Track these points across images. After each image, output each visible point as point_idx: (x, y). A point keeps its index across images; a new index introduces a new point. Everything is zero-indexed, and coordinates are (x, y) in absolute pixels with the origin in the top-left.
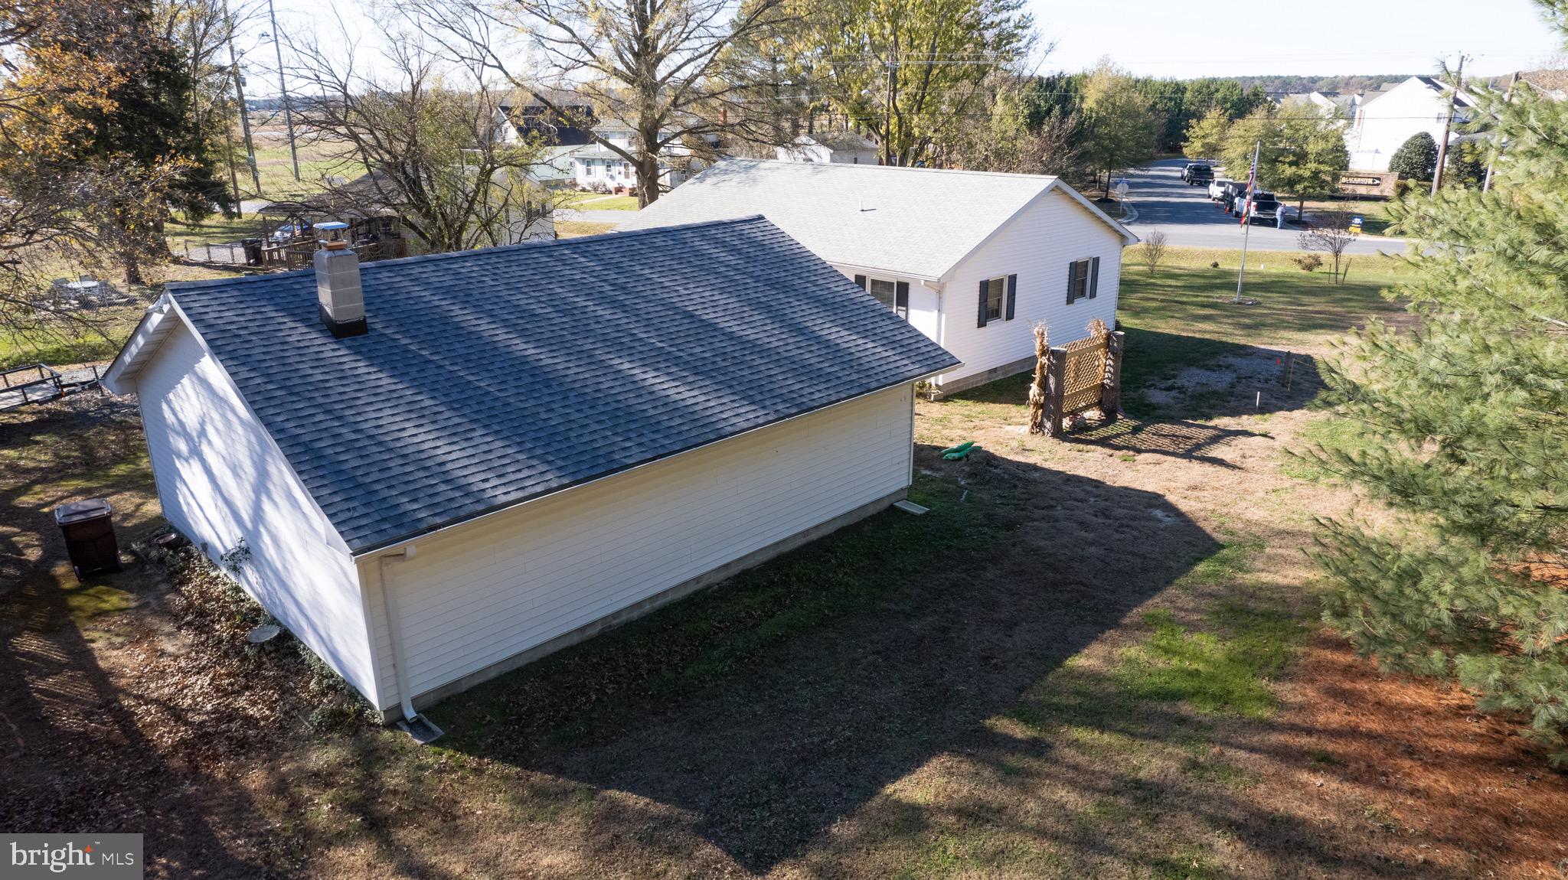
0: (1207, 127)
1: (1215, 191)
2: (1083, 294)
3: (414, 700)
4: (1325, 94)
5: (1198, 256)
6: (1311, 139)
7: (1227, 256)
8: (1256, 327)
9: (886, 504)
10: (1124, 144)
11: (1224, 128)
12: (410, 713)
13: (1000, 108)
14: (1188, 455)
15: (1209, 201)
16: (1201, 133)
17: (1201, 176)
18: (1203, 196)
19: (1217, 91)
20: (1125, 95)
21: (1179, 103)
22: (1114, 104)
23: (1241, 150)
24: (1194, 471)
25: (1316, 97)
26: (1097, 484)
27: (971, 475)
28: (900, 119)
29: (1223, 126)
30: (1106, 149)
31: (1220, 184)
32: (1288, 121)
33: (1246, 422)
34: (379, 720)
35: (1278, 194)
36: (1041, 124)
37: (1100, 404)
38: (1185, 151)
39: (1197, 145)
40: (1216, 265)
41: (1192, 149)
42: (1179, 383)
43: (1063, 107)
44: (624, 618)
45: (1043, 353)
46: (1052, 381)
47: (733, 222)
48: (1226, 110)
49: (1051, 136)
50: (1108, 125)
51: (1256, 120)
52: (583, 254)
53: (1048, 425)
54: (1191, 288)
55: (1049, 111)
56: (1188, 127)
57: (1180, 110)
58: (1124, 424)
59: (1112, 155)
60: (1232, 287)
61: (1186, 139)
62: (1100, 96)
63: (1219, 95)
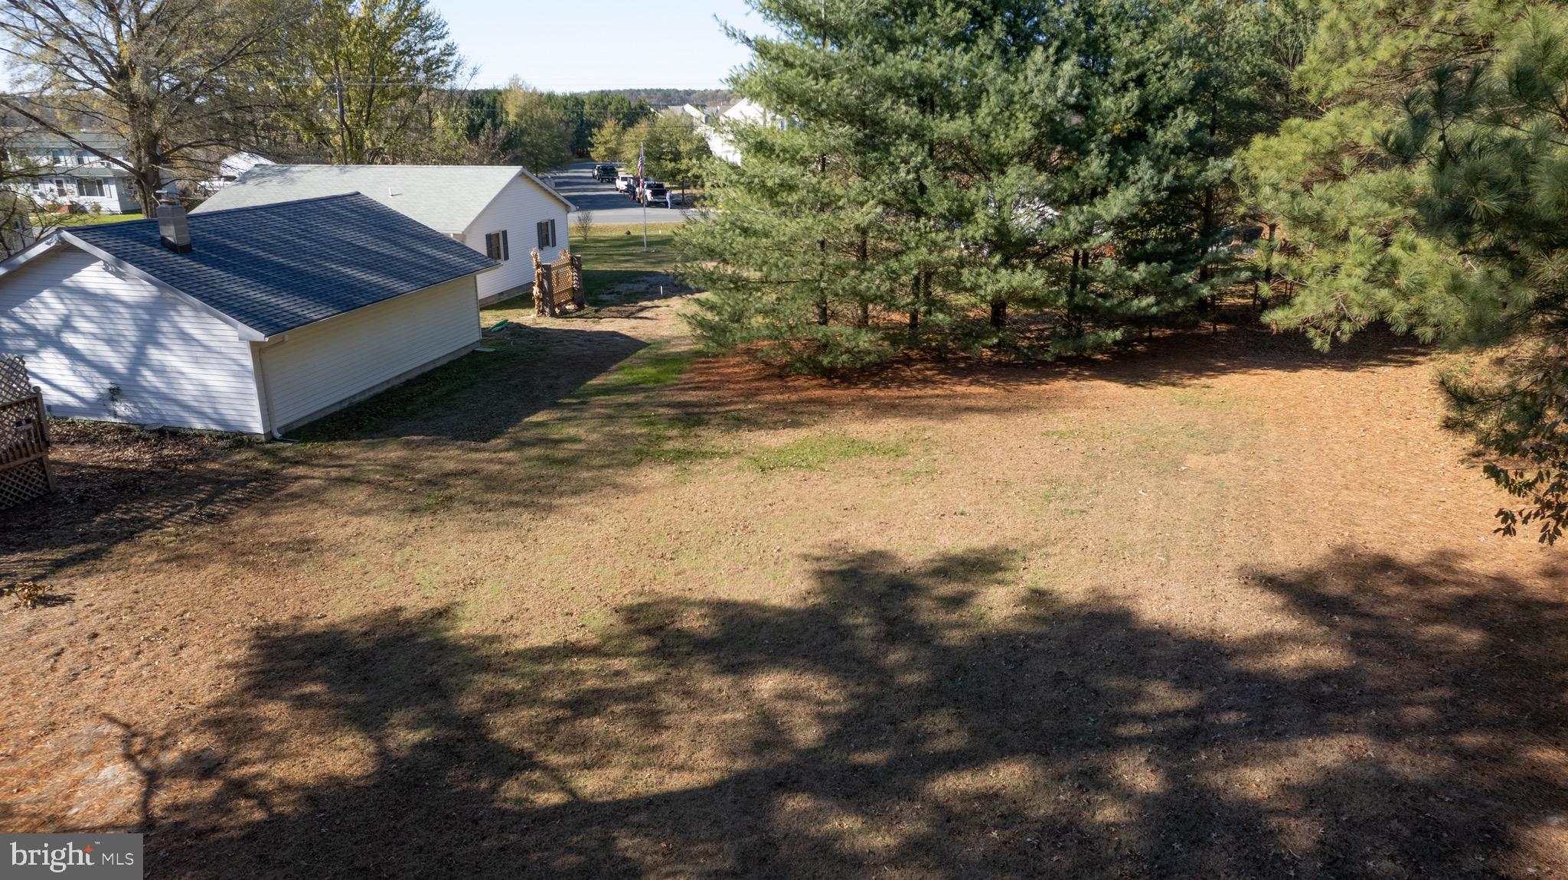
0: (607, 133)
1: (621, 185)
2: (548, 244)
3: (278, 429)
4: (697, 107)
5: (615, 229)
6: (681, 141)
7: (636, 227)
8: (660, 262)
9: (470, 350)
10: (545, 149)
11: (619, 135)
12: (278, 435)
13: (439, 122)
14: (628, 317)
15: (618, 193)
16: (602, 140)
17: (608, 174)
18: (612, 190)
19: (610, 104)
20: (539, 110)
21: (580, 116)
22: (532, 117)
23: (634, 152)
24: (633, 322)
25: (688, 108)
26: (582, 331)
27: (512, 335)
28: (350, 133)
29: (619, 134)
30: (531, 154)
31: (624, 179)
32: (664, 128)
33: (656, 302)
34: (263, 438)
35: (667, 185)
36: (477, 135)
37: (573, 300)
38: (592, 154)
39: (601, 150)
40: (629, 233)
41: (598, 153)
42: (616, 290)
43: (493, 121)
44: (358, 399)
45: (538, 267)
46: (545, 283)
47: (344, 196)
48: (620, 120)
49: (487, 145)
50: (529, 134)
51: (642, 128)
52: (273, 213)
53: (547, 310)
54: (615, 247)
55: (482, 124)
56: (591, 135)
57: (582, 121)
58: (588, 309)
59: (536, 159)
60: (642, 244)
61: (592, 145)
62: (518, 110)
63: (612, 108)
